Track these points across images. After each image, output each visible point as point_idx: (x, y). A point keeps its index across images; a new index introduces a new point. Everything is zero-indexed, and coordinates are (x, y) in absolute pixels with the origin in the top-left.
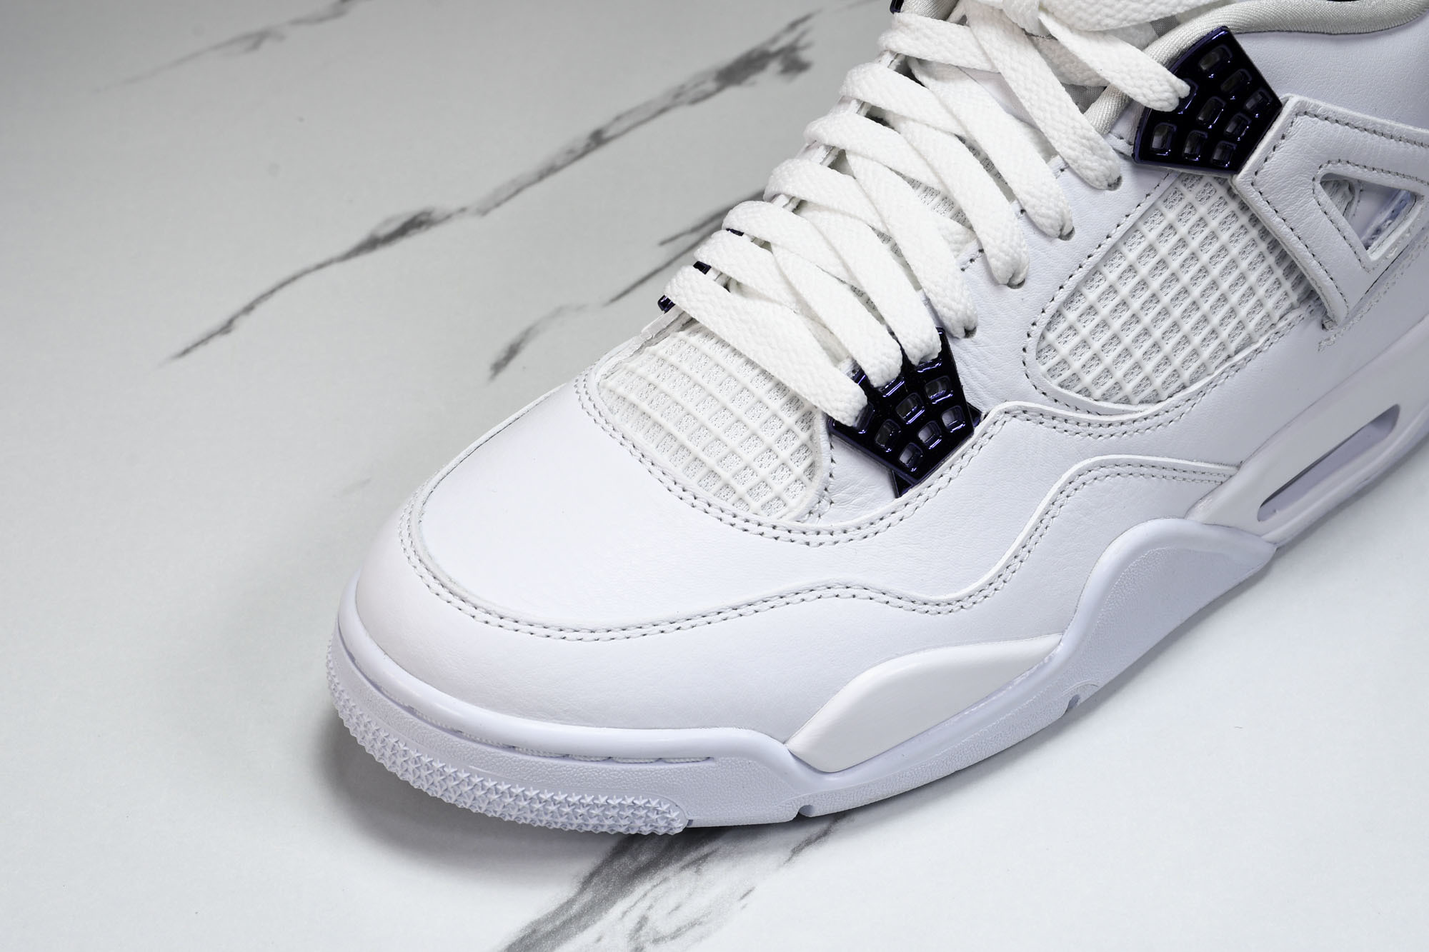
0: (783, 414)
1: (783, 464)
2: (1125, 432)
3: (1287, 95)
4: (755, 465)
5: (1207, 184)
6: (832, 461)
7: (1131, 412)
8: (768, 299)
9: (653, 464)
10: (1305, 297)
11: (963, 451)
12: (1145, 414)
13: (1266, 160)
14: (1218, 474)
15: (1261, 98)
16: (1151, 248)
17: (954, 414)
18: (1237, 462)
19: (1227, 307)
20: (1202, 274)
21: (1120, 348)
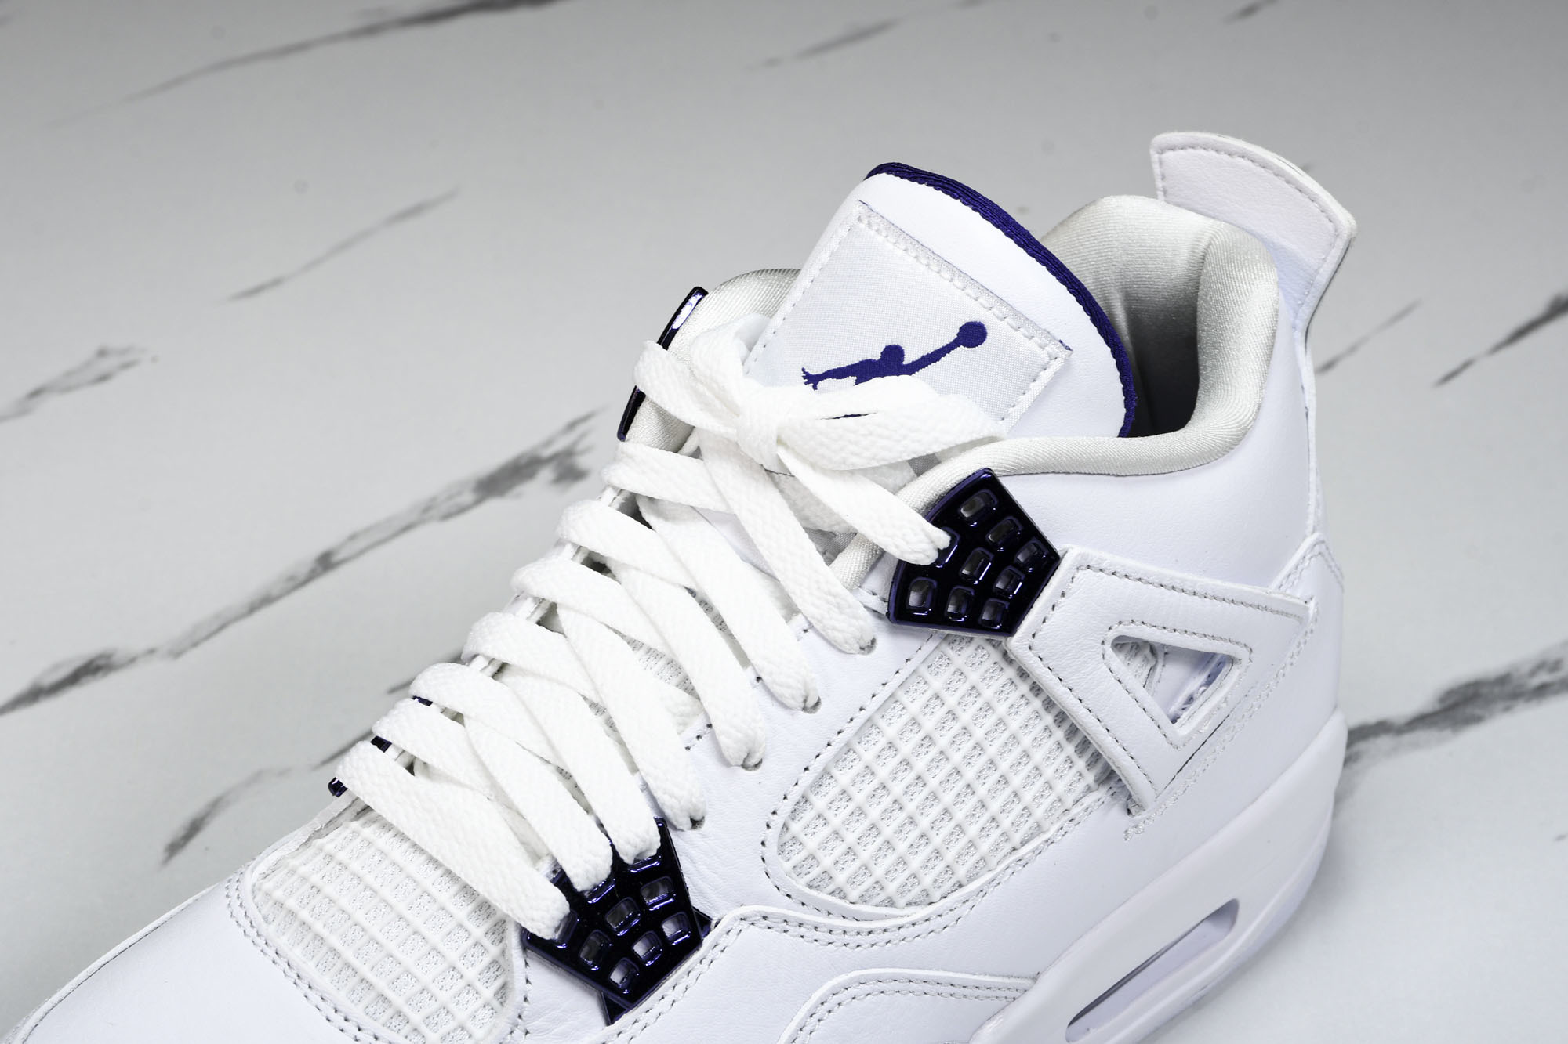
0: (470, 925)
1: (469, 985)
2: (889, 941)
3: (1067, 546)
4: (434, 988)
5: (978, 647)
6: (527, 981)
7: (895, 917)
8: (459, 783)
9: (310, 987)
10: (1103, 777)
11: (689, 967)
12: (913, 919)
13: (1044, 621)
14: (1009, 989)
15: (1035, 549)
16: (914, 721)
17: (679, 922)
18: (1033, 973)
19: (1008, 791)
20: (976, 752)
21: (880, 840)
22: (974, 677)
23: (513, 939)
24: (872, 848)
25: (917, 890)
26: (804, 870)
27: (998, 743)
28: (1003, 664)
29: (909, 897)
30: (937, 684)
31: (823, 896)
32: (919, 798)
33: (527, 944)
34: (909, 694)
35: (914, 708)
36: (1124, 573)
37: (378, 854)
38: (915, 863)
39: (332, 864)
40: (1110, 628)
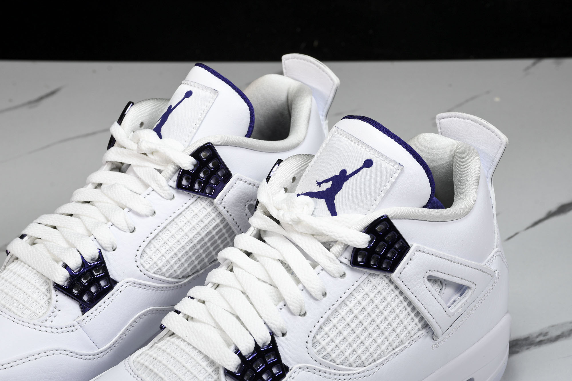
0: (207, 368)
2: (350, 379)
3: (412, 243)
5: (381, 278)
8: (203, 322)
10: (424, 326)
12: (359, 371)
13: (404, 268)
15: (402, 243)
16: (359, 302)
17: (278, 368)
19: (391, 328)
20: (380, 314)
21: (347, 343)
22: (379, 288)
23: (222, 372)
24: (344, 346)
25: (360, 361)
26: (321, 352)
27: (388, 311)
28: (390, 284)
29: (357, 364)
30: (367, 290)
31: (328, 361)
32: (360, 329)
33: (226, 373)
34: (357, 293)
35: (359, 298)
36: (432, 253)
37: (176, 346)
38: (359, 352)
39: (160, 351)
40: (426, 272)
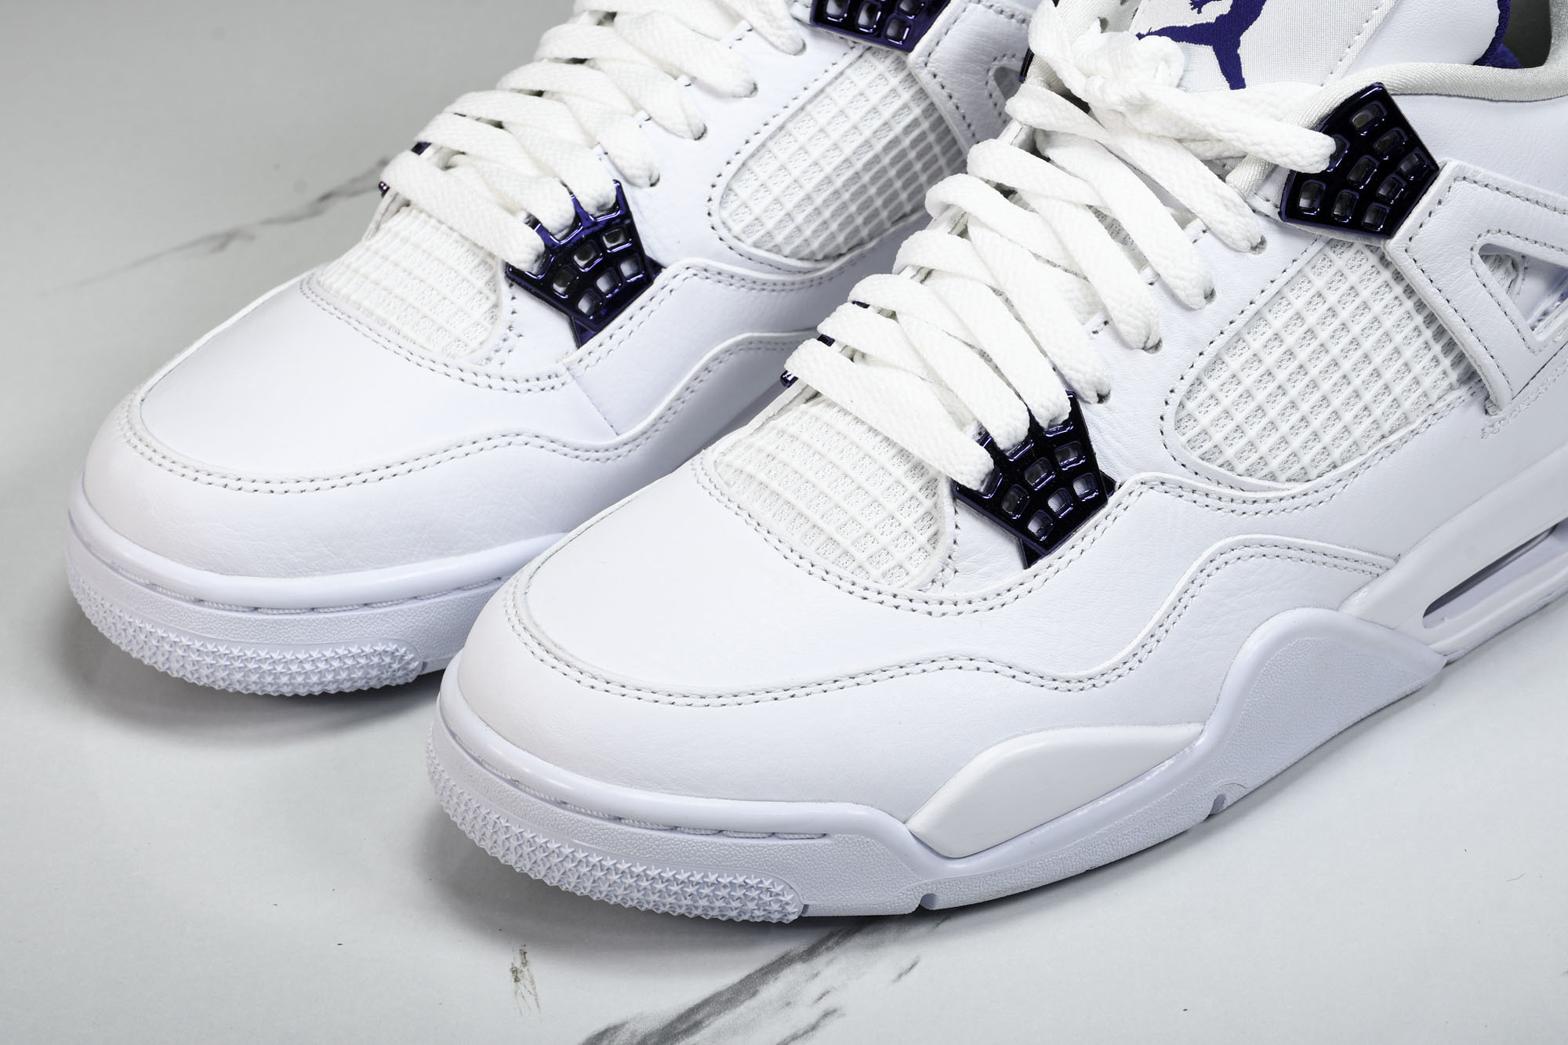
1: (906, 532)
2: (1271, 511)
3: (1446, 158)
4: (876, 533)
5: (1357, 251)
6: (957, 527)
8: (894, 367)
10: (1465, 378)
11: (1096, 521)
12: (1292, 492)
13: (1421, 226)
14: (1373, 565)
15: (1417, 159)
16: (1298, 316)
17: (1087, 483)
18: (1395, 554)
19: (1380, 383)
20: (1353, 347)
21: (1265, 421)
22: (1353, 278)
23: (944, 490)
24: (1257, 428)
25: (1296, 468)
26: (1198, 444)
27: (1372, 339)
28: (1380, 268)
29: (1289, 474)
30: (1319, 283)
31: (1214, 467)
32: (1300, 385)
33: (956, 493)
34: (1295, 292)
35: (1299, 304)
36: (1496, 186)
37: (825, 426)
38: (1296, 443)
39: (785, 436)
40: (1479, 236)
